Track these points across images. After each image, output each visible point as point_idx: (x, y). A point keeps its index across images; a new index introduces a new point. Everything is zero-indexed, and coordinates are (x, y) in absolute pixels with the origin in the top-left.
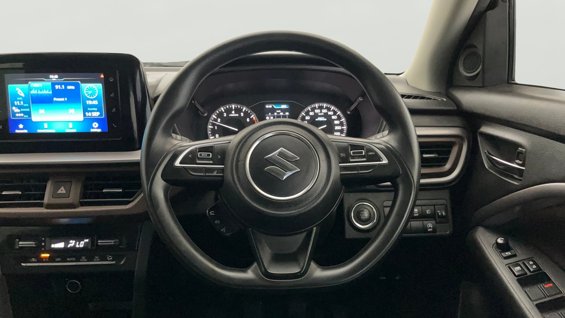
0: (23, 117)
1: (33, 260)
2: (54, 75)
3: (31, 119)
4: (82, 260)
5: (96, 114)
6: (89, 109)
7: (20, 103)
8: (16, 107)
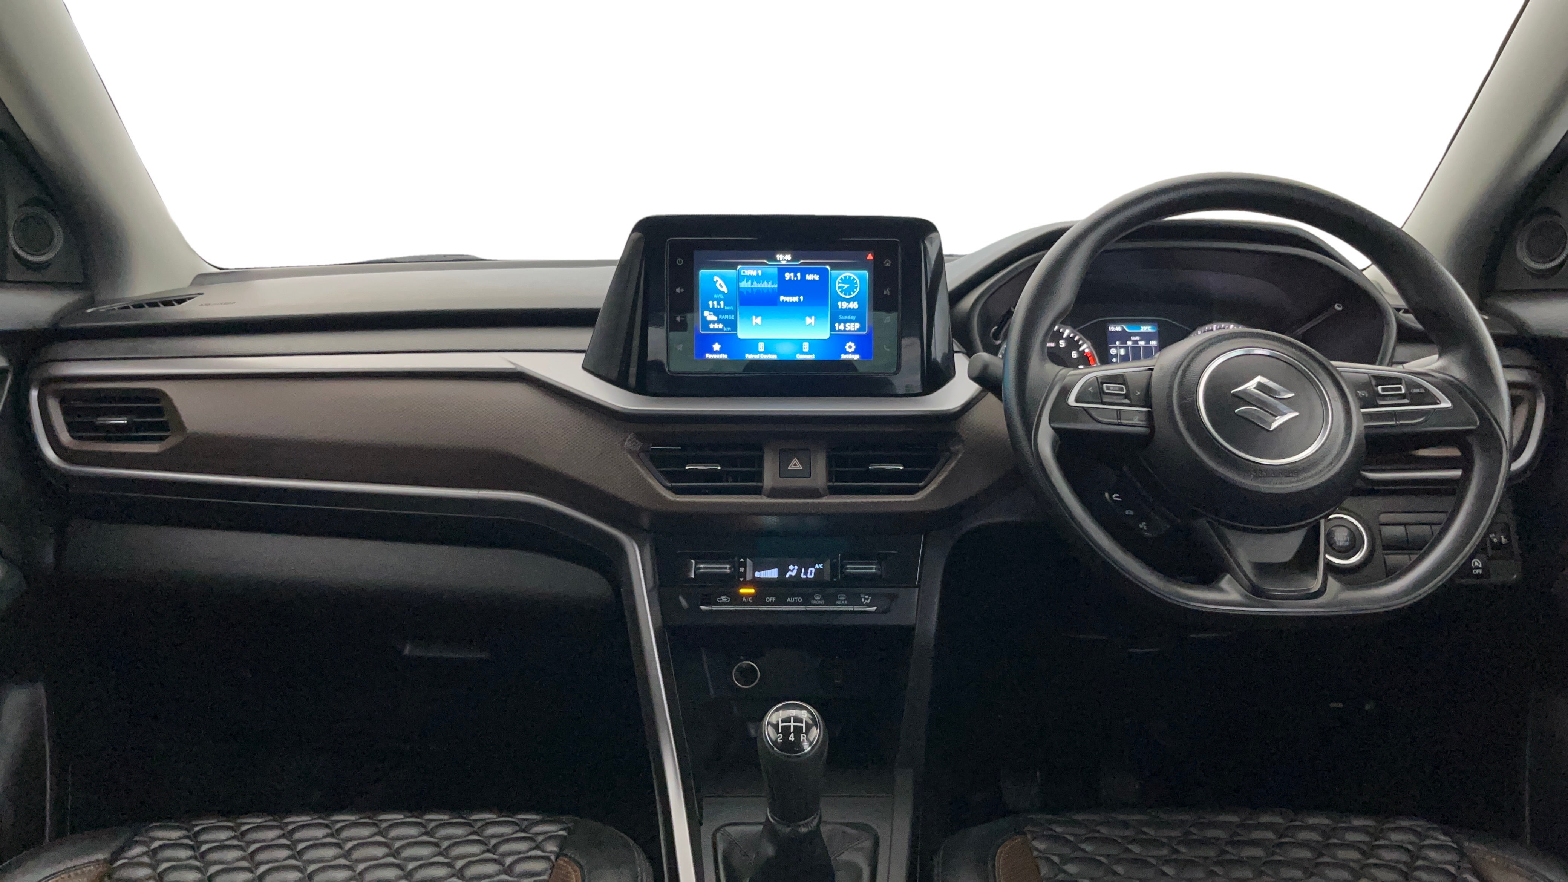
0: (722, 330)
1: (724, 598)
2: (784, 254)
3: (737, 334)
4: (815, 602)
5: (853, 327)
6: (841, 317)
7: (719, 304)
8: (710, 311)
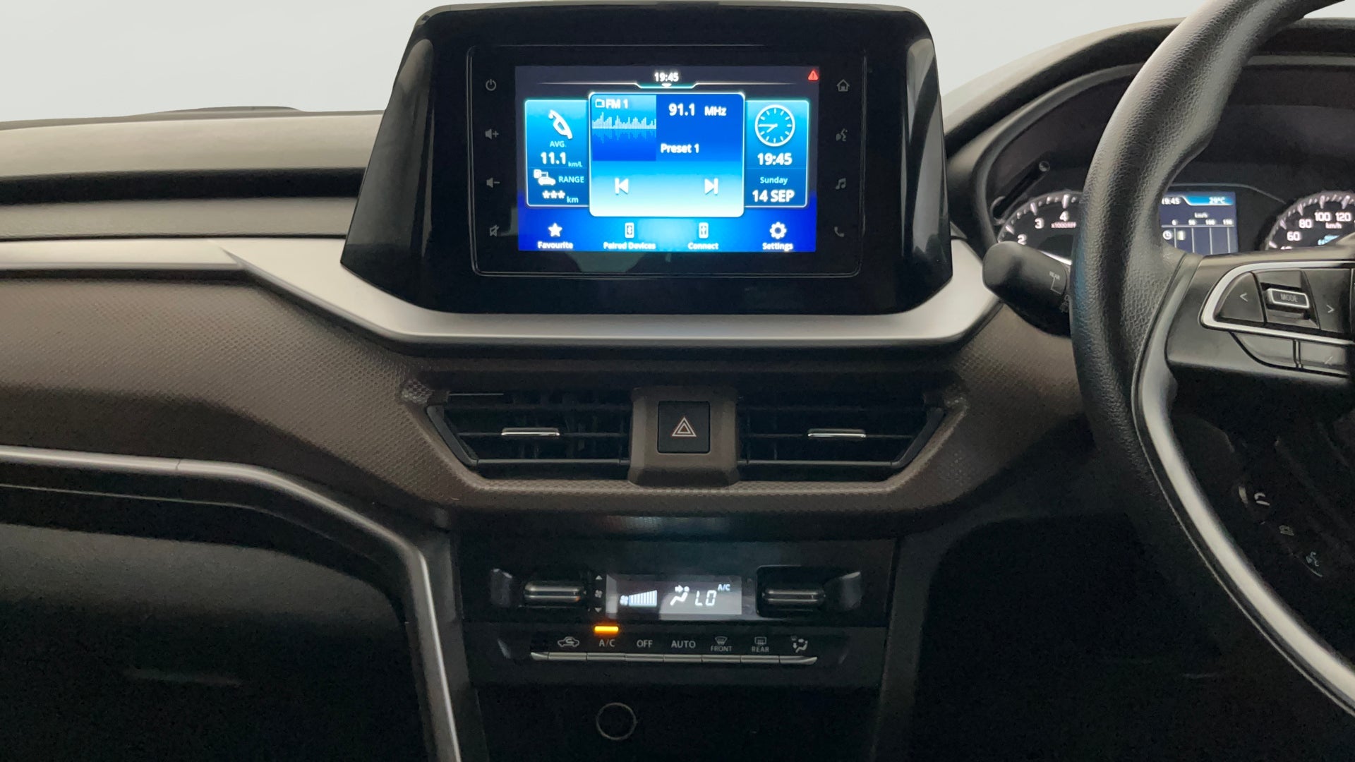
0: (563, 201)
1: (569, 641)
2: (667, 72)
3: (588, 208)
4: (716, 649)
5: (783, 196)
6: (763, 180)
7: (558, 157)
8: (543, 170)
